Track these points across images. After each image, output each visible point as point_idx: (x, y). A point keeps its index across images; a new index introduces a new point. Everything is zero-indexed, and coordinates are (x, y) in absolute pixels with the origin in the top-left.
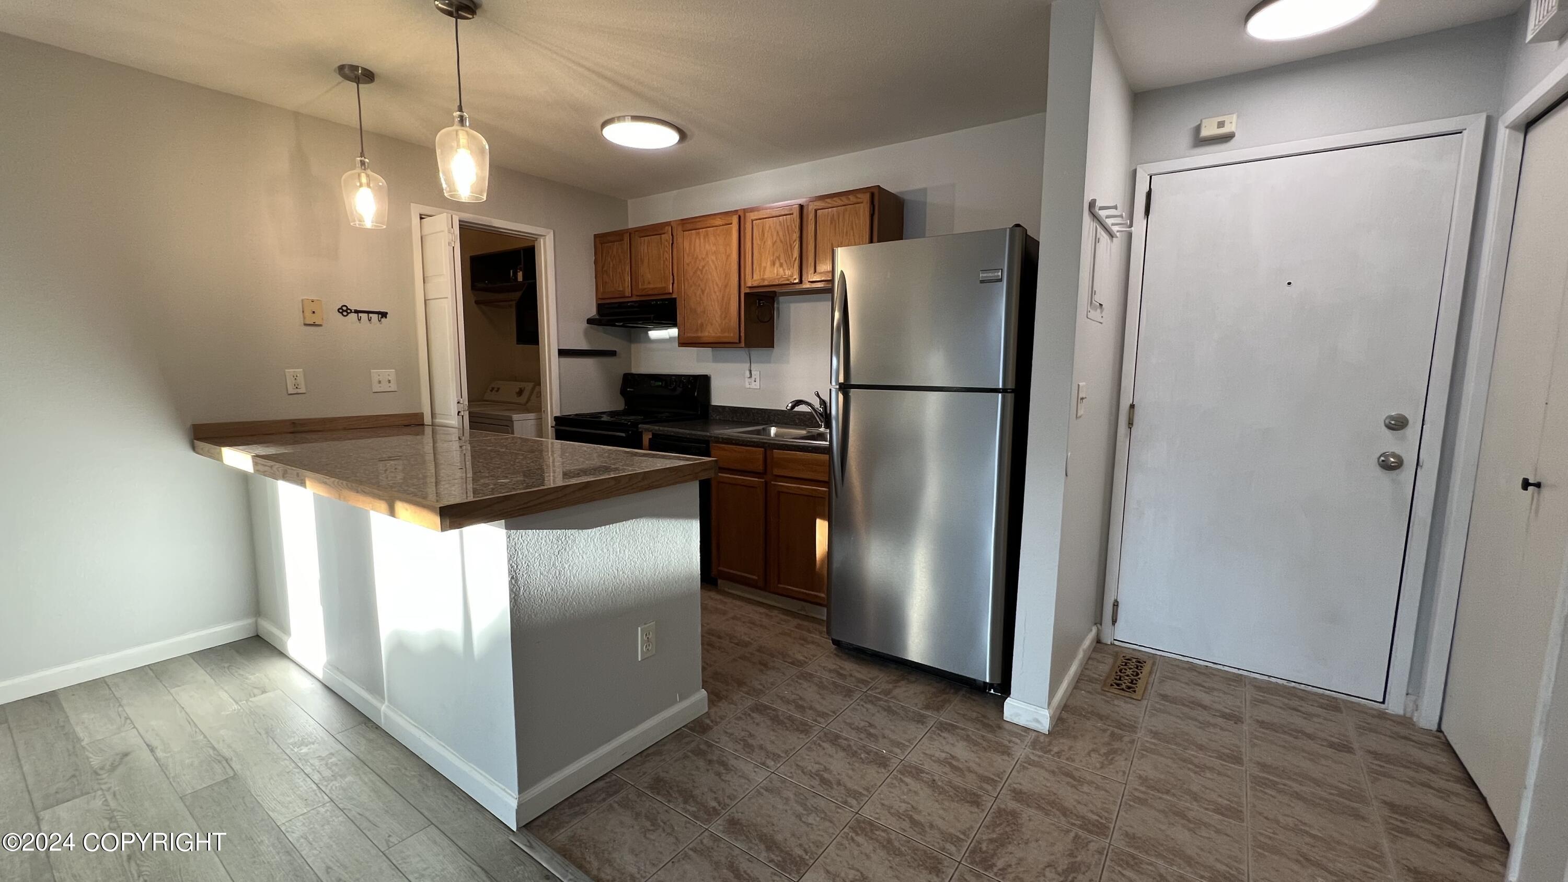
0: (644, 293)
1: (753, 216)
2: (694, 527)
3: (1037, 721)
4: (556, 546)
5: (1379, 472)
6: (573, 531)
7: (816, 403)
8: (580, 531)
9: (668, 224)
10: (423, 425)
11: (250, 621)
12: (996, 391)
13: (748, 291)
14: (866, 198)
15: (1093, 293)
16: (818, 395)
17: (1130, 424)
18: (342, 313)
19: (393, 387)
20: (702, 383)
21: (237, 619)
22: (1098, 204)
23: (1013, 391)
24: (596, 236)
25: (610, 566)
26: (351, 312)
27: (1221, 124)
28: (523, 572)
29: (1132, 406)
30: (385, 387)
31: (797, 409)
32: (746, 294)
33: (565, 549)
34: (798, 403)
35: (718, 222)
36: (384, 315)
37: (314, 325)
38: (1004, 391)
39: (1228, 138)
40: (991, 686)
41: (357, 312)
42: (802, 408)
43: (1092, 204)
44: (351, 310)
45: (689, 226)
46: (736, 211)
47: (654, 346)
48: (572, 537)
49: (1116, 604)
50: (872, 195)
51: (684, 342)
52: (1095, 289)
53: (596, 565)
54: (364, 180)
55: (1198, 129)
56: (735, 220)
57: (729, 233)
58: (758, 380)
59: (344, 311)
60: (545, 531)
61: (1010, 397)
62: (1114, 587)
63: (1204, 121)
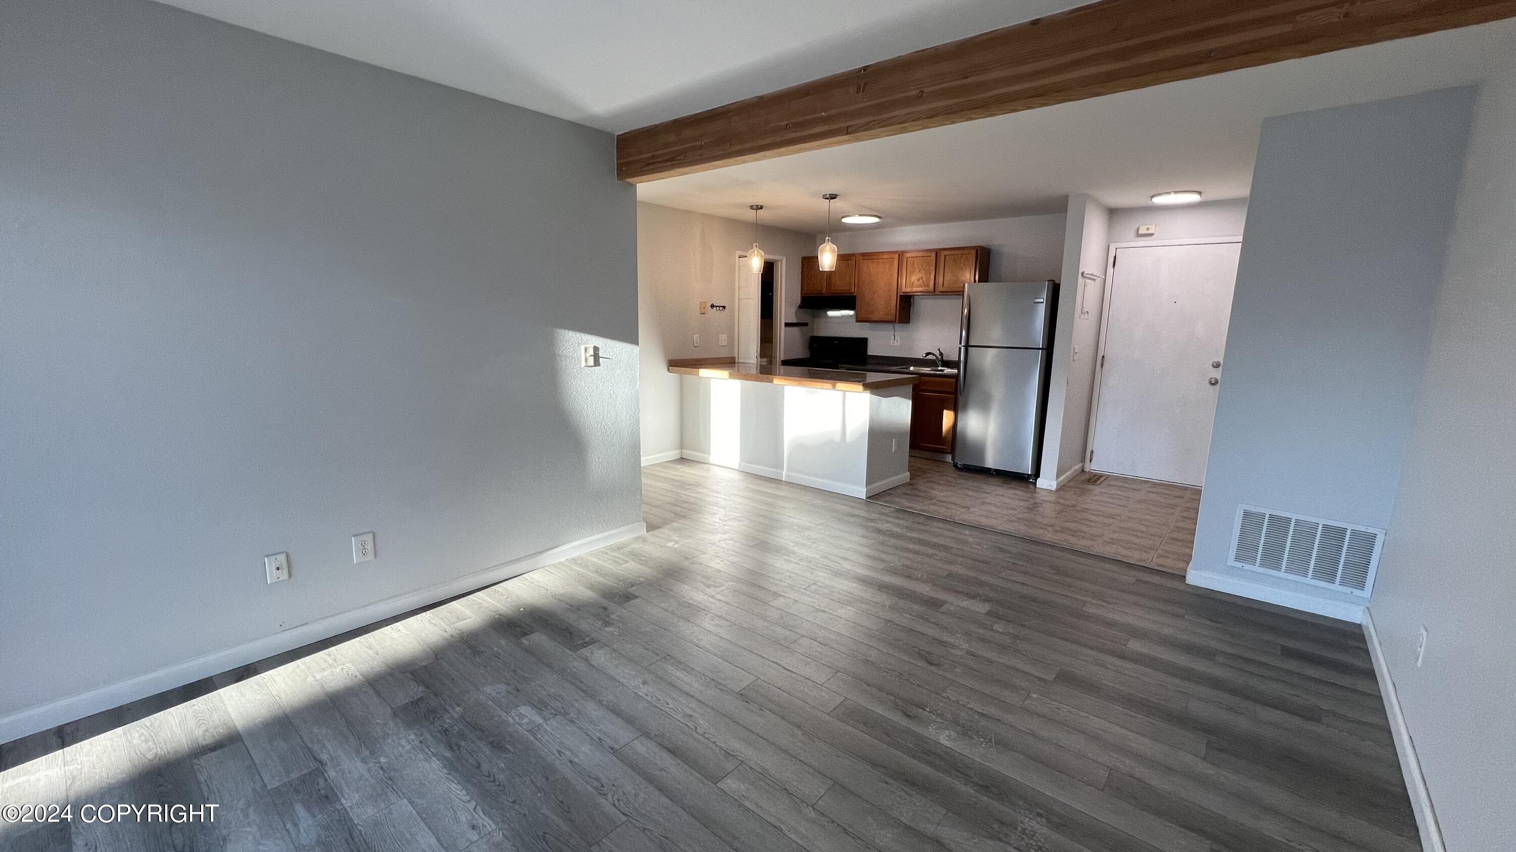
0: (835, 292)
1: (908, 255)
2: (910, 402)
3: (1051, 486)
5: (1208, 385)
7: (937, 354)
9: (853, 255)
10: (735, 363)
11: (679, 451)
12: (1039, 349)
13: (902, 294)
14: (974, 252)
15: (1083, 307)
16: (939, 350)
17: (1102, 365)
18: (711, 308)
19: (725, 343)
20: (863, 342)
21: (676, 449)
22: (1085, 273)
23: (1046, 349)
24: (803, 258)
26: (714, 307)
27: (1148, 229)
29: (1103, 357)
30: (723, 343)
31: (928, 357)
32: (901, 296)
34: (928, 354)
35: (886, 256)
36: (724, 307)
37: (701, 314)
38: (1042, 349)
39: (1152, 235)
40: (1031, 475)
41: (717, 306)
42: (930, 357)
43: (1083, 273)
45: (867, 258)
46: (897, 252)
47: (830, 320)
49: (1092, 452)
50: (977, 250)
51: (859, 319)
52: (1084, 306)
54: (756, 252)
55: (1138, 230)
56: (897, 256)
57: (893, 262)
58: (899, 341)
59: (712, 306)
61: (1045, 351)
62: (1091, 443)
63: (1141, 227)
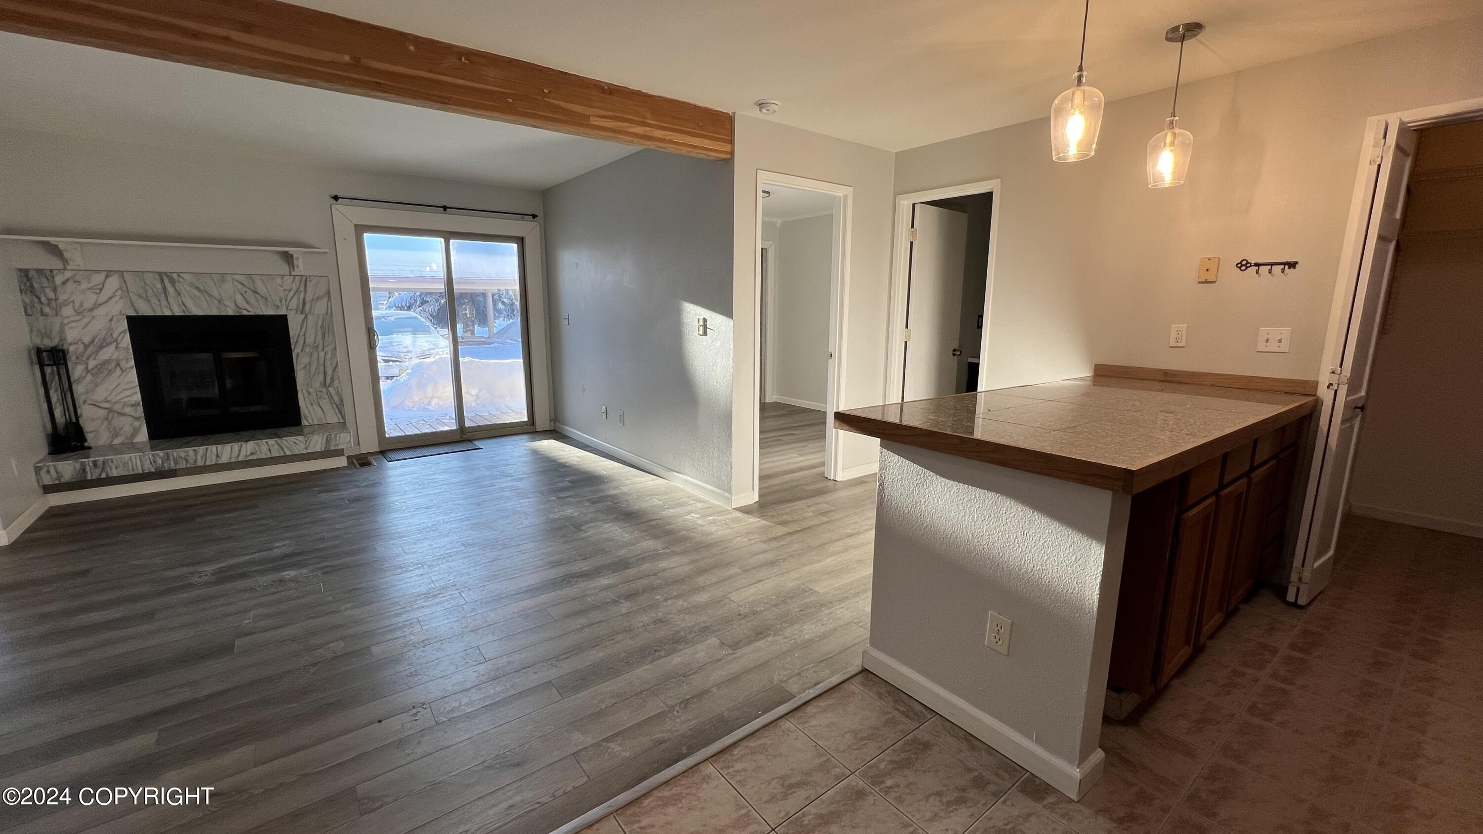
4: (915, 479)
6: (931, 473)
8: (938, 477)
18: (1240, 268)
19: (1284, 347)
25: (964, 526)
26: (1251, 266)
28: (889, 485)
30: (1273, 346)
33: (923, 486)
36: (1292, 265)
37: (1206, 282)
41: (1258, 265)
44: (1251, 263)
48: (930, 477)
53: (950, 517)
59: (1243, 265)
60: (908, 461)
